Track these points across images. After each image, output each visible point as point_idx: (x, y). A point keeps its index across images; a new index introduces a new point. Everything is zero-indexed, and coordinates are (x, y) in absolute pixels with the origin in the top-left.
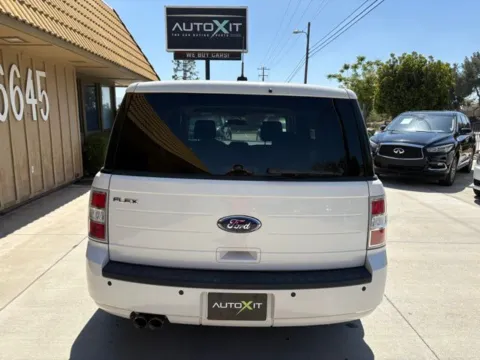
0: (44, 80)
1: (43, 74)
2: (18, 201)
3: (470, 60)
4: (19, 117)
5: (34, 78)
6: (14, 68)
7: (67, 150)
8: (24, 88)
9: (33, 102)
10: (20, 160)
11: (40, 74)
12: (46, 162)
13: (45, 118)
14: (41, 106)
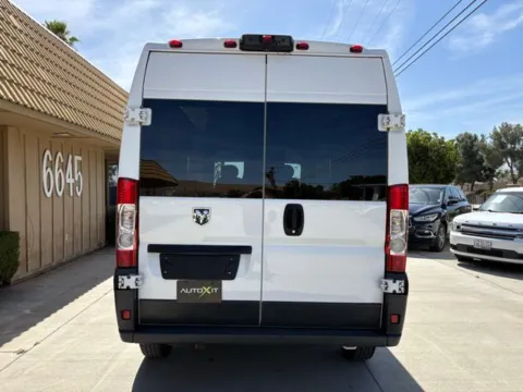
0: (80, 163)
1: (80, 158)
2: (54, 264)
3: (499, 130)
4: (60, 194)
5: (73, 162)
6: (60, 154)
7: (93, 221)
8: (65, 169)
9: (71, 181)
10: (58, 229)
11: (78, 158)
12: (77, 231)
13: (79, 194)
14: (77, 184)
